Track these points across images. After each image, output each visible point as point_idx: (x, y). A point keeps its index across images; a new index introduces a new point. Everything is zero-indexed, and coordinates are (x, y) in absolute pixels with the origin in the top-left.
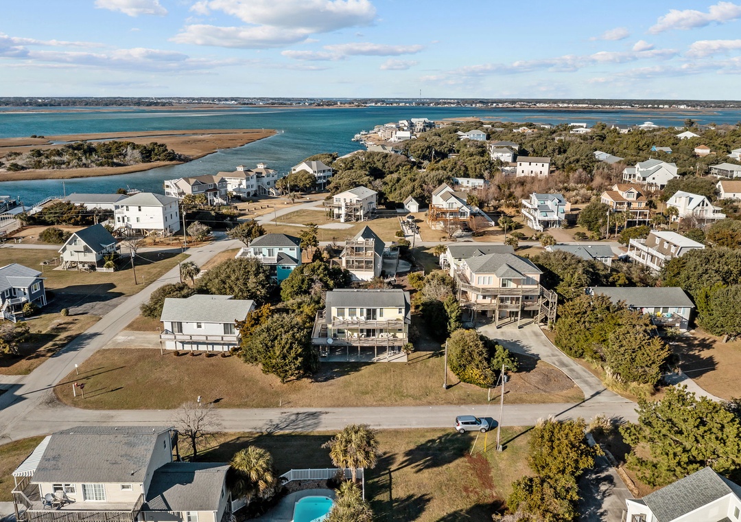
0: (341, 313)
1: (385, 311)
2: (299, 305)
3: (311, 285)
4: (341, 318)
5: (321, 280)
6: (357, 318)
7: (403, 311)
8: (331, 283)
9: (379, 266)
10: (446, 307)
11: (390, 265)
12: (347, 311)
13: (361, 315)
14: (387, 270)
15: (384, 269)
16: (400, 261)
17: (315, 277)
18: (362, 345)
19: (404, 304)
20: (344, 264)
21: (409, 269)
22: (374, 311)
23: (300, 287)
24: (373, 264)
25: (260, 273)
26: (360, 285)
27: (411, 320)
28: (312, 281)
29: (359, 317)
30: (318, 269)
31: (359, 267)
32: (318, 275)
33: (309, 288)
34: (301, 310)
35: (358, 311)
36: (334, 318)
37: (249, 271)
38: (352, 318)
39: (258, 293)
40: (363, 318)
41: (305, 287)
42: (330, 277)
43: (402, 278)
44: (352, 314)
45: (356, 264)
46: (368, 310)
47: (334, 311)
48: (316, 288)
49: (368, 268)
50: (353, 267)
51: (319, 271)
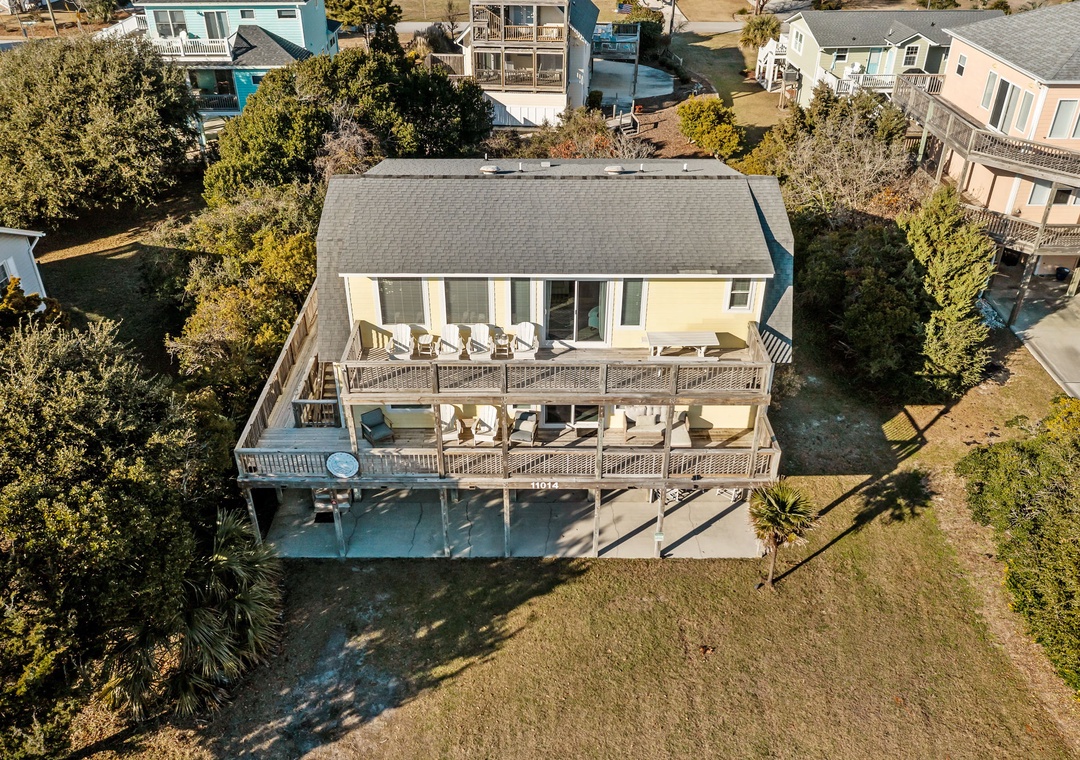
0: (401, 303)
1: (657, 294)
2: (247, 234)
3: (320, 142)
4: (402, 332)
5: (365, 120)
6: (496, 332)
7: (757, 292)
8: (405, 132)
9: (582, 77)
10: (921, 252)
11: (613, 79)
12: (434, 293)
13: (519, 313)
14: (607, 93)
15: (595, 89)
16: (641, 68)
17: (336, 109)
18: (520, 481)
19: (764, 253)
20: (469, 70)
21: (670, 90)
22: (592, 293)
23: (277, 151)
24: (564, 70)
25: (138, 94)
26: (521, 142)
27: (794, 343)
28: (327, 123)
29: (508, 328)
30: (353, 74)
31: (518, 80)
32: (353, 101)
33: (310, 155)
34: (251, 256)
35: (499, 293)
36: (365, 328)
37: (89, 89)
38: (465, 334)
39: (127, 172)
40: (526, 336)
41: (293, 146)
42: (402, 108)
43: (653, 118)
44: (465, 307)
45: (507, 68)
46: (558, 293)
47: (363, 296)
48: (341, 152)
49: (545, 83)
50: (497, 79)
51: (354, 86)
